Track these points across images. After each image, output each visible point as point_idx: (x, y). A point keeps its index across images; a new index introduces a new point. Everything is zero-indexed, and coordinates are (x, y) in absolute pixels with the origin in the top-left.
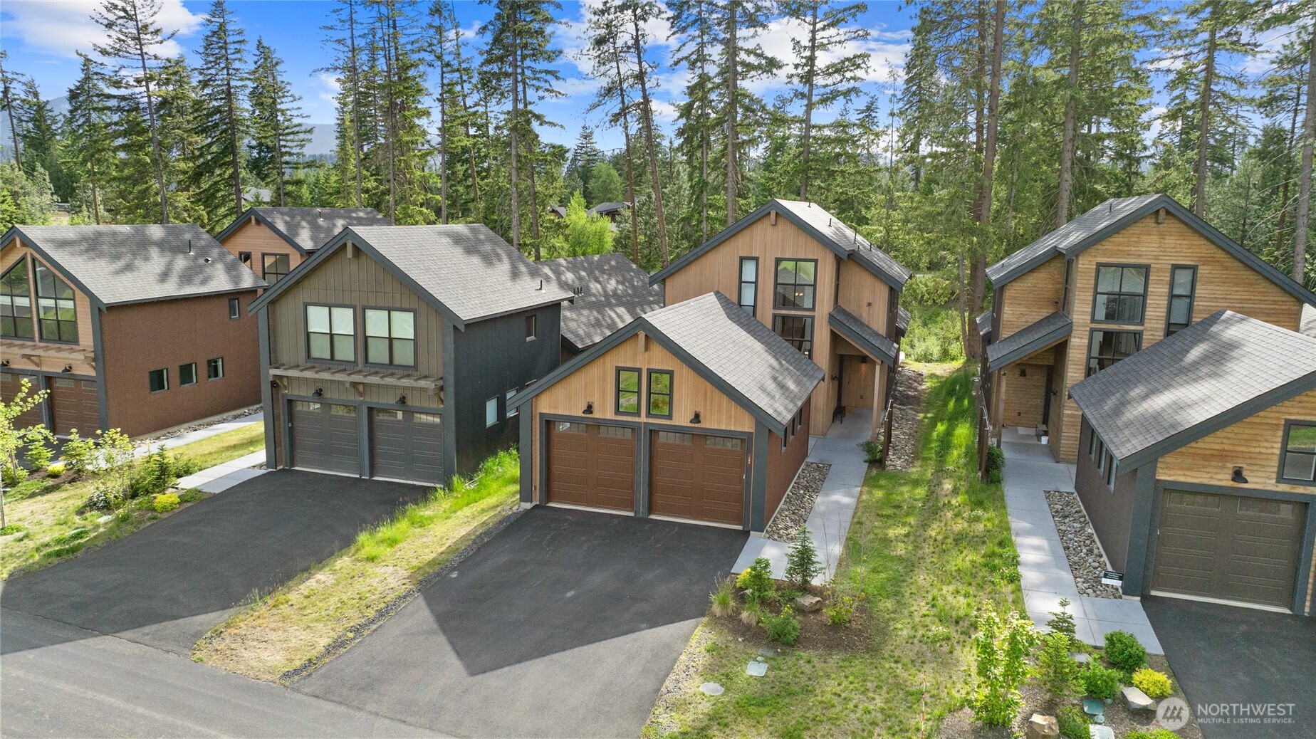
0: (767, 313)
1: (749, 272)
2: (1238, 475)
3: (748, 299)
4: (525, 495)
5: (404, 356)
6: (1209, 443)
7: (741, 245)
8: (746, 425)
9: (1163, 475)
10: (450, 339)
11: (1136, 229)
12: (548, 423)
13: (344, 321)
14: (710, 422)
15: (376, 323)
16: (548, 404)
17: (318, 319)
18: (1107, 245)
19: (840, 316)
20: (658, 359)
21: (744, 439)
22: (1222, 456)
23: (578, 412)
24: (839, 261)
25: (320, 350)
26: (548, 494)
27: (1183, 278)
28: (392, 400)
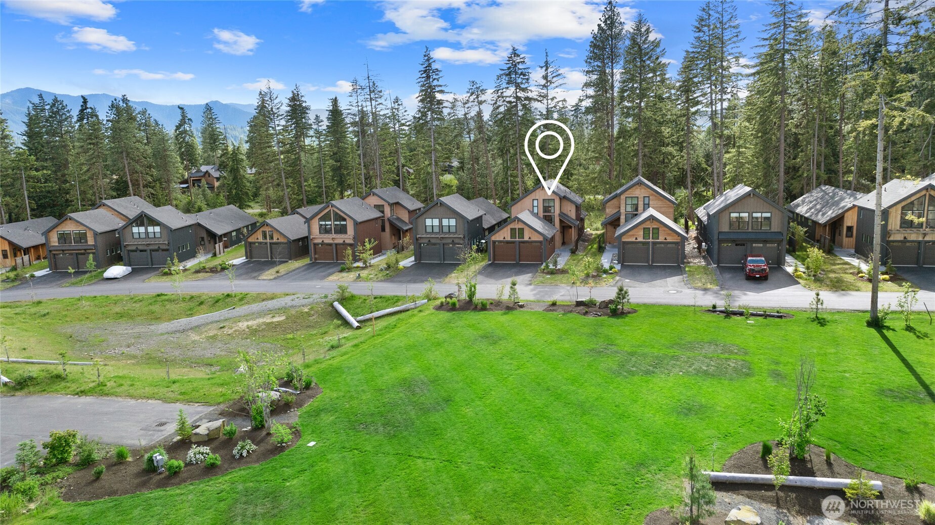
0: (541, 214)
1: (535, 203)
2: (636, 239)
3: (536, 211)
4: (489, 260)
5: (453, 230)
6: (631, 233)
7: (532, 196)
8: (541, 239)
9: (624, 240)
10: (466, 225)
11: (634, 188)
12: (494, 242)
13: (436, 222)
14: (533, 239)
15: (445, 222)
16: (494, 238)
17: (429, 222)
18: (628, 192)
19: (562, 214)
20: (521, 226)
21: (540, 242)
22: (633, 235)
23: (502, 239)
24: (560, 199)
25: (429, 230)
26: (494, 259)
27: (647, 199)
28: (450, 241)
